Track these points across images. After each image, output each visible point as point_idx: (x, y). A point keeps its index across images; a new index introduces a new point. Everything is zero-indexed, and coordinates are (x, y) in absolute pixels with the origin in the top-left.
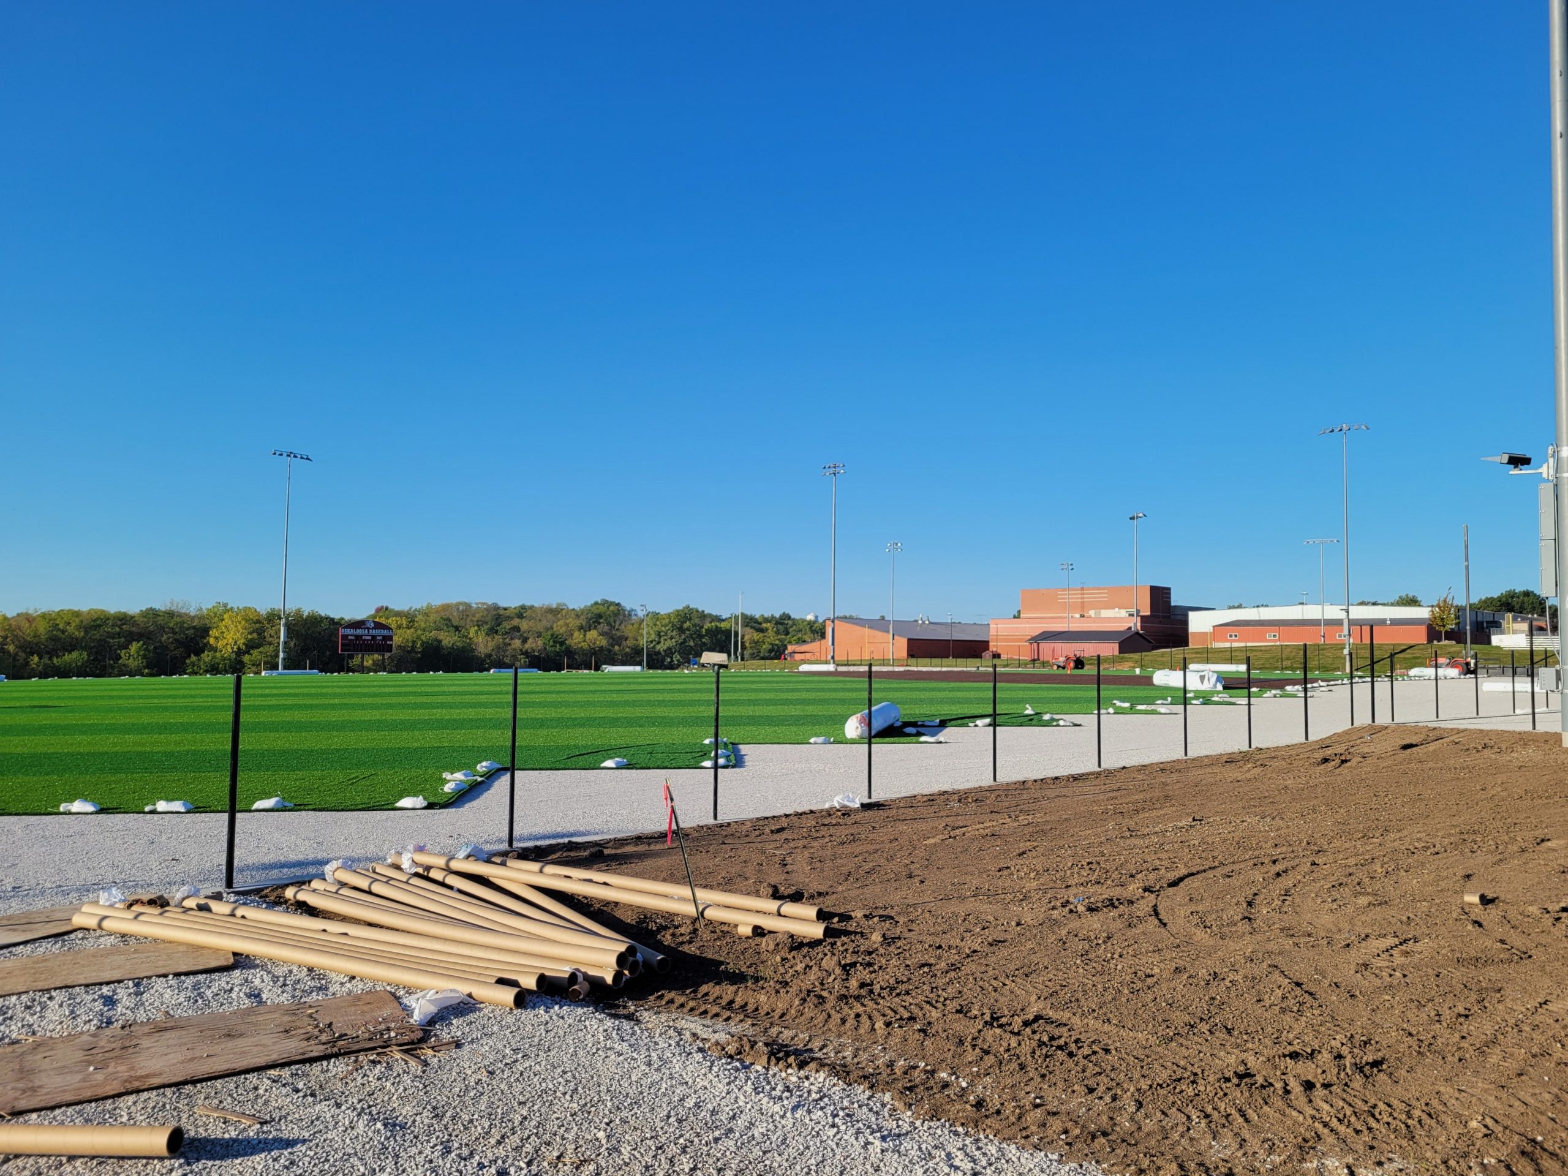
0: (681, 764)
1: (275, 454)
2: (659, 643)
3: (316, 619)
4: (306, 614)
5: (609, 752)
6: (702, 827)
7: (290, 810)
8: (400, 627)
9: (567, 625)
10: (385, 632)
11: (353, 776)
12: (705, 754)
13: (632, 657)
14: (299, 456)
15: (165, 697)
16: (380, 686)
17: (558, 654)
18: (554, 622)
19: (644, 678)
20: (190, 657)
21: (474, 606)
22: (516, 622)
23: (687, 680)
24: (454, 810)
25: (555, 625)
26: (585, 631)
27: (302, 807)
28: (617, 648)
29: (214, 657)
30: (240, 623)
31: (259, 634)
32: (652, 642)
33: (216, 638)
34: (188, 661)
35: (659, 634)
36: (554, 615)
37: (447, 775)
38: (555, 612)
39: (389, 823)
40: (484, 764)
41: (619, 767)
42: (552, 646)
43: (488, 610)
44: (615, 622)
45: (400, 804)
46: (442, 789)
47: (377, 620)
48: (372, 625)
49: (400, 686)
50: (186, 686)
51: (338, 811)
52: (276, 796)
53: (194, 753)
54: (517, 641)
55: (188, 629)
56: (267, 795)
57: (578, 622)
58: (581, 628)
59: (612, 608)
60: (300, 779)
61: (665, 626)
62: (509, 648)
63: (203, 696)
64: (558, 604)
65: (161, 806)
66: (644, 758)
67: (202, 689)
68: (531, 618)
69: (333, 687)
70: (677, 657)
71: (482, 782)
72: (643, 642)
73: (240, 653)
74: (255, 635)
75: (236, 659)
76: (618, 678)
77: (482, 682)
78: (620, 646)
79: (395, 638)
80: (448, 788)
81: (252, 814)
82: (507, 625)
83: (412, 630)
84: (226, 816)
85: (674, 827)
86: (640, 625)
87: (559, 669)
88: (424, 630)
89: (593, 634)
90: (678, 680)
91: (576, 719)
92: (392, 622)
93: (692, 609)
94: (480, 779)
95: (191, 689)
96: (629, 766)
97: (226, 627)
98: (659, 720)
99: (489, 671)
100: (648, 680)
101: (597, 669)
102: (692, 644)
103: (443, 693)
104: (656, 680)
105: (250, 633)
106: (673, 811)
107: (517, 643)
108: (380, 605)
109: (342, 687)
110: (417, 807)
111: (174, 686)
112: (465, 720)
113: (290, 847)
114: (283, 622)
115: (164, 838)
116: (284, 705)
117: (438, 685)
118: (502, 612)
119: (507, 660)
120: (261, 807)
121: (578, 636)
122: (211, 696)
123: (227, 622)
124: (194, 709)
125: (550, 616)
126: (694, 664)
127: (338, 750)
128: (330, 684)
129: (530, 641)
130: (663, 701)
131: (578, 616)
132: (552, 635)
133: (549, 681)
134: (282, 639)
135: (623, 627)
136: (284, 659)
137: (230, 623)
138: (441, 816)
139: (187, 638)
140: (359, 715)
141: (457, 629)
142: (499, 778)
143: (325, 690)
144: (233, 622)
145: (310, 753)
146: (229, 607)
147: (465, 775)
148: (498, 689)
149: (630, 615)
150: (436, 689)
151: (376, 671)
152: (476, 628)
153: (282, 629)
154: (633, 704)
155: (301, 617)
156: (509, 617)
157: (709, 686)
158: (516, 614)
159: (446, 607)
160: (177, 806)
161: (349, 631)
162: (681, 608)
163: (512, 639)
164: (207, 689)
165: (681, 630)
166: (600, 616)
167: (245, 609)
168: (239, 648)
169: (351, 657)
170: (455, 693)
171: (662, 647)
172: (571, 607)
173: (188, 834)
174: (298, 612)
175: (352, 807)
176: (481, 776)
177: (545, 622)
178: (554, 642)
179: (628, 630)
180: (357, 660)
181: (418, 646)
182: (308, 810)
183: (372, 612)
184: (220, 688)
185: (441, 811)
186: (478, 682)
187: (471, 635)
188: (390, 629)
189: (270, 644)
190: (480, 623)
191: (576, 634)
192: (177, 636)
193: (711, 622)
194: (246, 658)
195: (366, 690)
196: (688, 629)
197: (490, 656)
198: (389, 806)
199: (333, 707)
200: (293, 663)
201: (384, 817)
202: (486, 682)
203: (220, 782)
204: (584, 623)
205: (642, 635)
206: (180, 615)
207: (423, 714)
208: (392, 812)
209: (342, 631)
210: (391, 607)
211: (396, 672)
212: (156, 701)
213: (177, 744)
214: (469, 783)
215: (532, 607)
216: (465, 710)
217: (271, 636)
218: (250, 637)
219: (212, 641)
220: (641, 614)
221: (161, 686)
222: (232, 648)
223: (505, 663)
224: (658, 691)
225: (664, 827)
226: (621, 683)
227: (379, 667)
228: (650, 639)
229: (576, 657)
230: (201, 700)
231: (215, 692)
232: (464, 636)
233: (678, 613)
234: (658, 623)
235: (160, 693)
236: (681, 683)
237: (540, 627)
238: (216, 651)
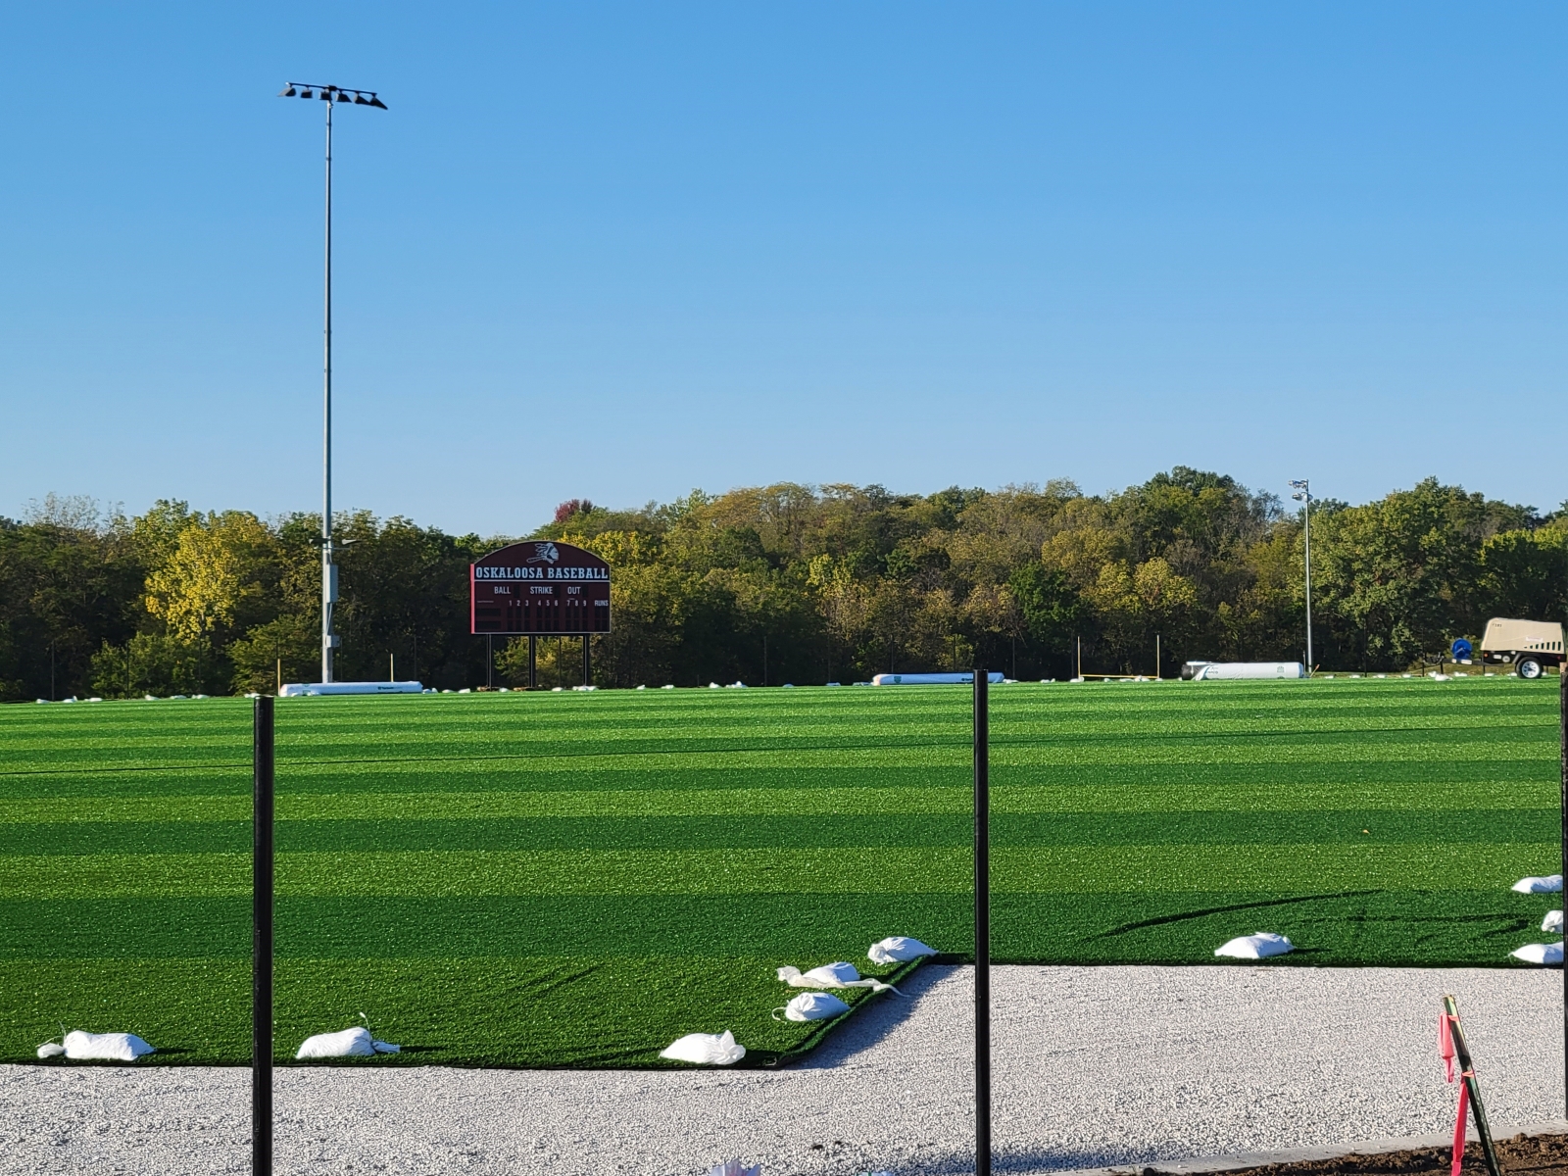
0: (1452, 953)
1: (292, 93)
2: (1347, 592)
3: (407, 540)
4: (381, 527)
5: (1238, 916)
6: (1535, 1140)
7: (392, 1063)
8: (623, 559)
9: (1080, 545)
10: (586, 574)
11: (544, 972)
12: (1523, 924)
13: (1268, 637)
14: (353, 97)
15: (52, 756)
16: (587, 725)
17: (1055, 628)
18: (1040, 539)
19: (1315, 696)
20: (100, 647)
21: (819, 495)
22: (936, 538)
23: (1444, 701)
24: (818, 1072)
25: (1045, 545)
26: (1132, 563)
27: (422, 1055)
28: (1224, 608)
29: (159, 648)
30: (218, 554)
31: (267, 584)
32: (1326, 590)
33: (162, 597)
34: (95, 660)
35: (1346, 566)
36: (1043, 518)
37: (789, 975)
38: (1045, 508)
39: (650, 1106)
40: (888, 943)
41: (1264, 961)
42: (1039, 607)
43: (856, 506)
44: (1216, 533)
45: (671, 1053)
46: (780, 1014)
47: (563, 541)
48: (555, 555)
49: (637, 724)
50: (99, 726)
51: (514, 1067)
52: (354, 1024)
53: (141, 904)
54: (940, 593)
55: (91, 574)
56: (334, 1023)
57: (1109, 537)
58: (1118, 553)
59: (1206, 493)
60: (410, 979)
61: (1366, 541)
62: (919, 613)
63: (145, 754)
64: (1051, 486)
65: (78, 1044)
66: (1340, 935)
67: (139, 733)
68: (977, 528)
69: (463, 726)
70: (1401, 634)
71: (886, 994)
72: (1300, 590)
73: (221, 634)
74: (257, 588)
75: (211, 651)
76: (1240, 698)
77: (855, 712)
78: (1232, 602)
79: (614, 590)
80: (797, 1010)
81: (298, 1071)
82: (910, 549)
83: (656, 566)
84: (247, 1073)
85: (1472, 1134)
86: (1290, 540)
87: (1065, 675)
88: (687, 566)
89: (1153, 571)
90: (1416, 702)
91: (1128, 816)
92: (603, 545)
93: (1445, 491)
94: (879, 987)
95: (114, 734)
96: (1296, 957)
97: (184, 566)
98: (1373, 822)
99: (869, 680)
100: (1329, 703)
101: (1172, 670)
102: (1446, 593)
103: (754, 745)
104: (1352, 703)
105: (243, 583)
106: (1470, 1094)
107: (940, 599)
108: (567, 499)
109: (488, 727)
110: (719, 1061)
111: (73, 727)
112: (819, 817)
113: (402, 1164)
114: (327, 550)
115: (90, 1130)
116: (348, 777)
117: (738, 722)
118: (895, 511)
119: (913, 649)
120: (320, 1053)
121: (1110, 575)
122: (162, 753)
123: (186, 552)
124: (126, 787)
125: (1029, 522)
126: (1460, 656)
127: (496, 901)
128: (456, 719)
129: (978, 591)
130: (1378, 765)
131: (1109, 518)
132: (1039, 575)
133: (1042, 708)
134: (327, 598)
135: (1239, 548)
136: (332, 651)
137: (194, 555)
138: (786, 1089)
139: (90, 597)
140: (538, 805)
141: (775, 561)
142: (931, 984)
143: (444, 737)
144: (200, 552)
145: (427, 905)
146: (190, 512)
147: (838, 973)
148: (902, 731)
149: (1259, 512)
150: (734, 732)
151: (567, 685)
152: (826, 557)
153: (326, 569)
154: (1294, 773)
155: (370, 536)
156: (915, 525)
157: (1540, 720)
158: (935, 515)
159: (743, 501)
160: (115, 1045)
161: (495, 573)
162: (1412, 488)
163: (925, 588)
164: (152, 732)
165: (1414, 554)
166: (1171, 517)
167: (232, 516)
168: (217, 623)
169: (501, 644)
170: (785, 744)
171: (1356, 605)
172: (1088, 494)
173: (146, 1120)
174: (363, 522)
175: (549, 1059)
176: (882, 979)
177: (1015, 537)
178: (1044, 594)
179: (1257, 558)
180: (516, 651)
181: (674, 611)
182: (439, 1063)
183: (550, 518)
184: (183, 732)
185: (781, 1074)
186: (845, 712)
187: (814, 579)
188: (600, 564)
189: (296, 610)
190: (836, 544)
191: (1107, 571)
192: (67, 594)
193: (1501, 530)
194: (237, 650)
195: (549, 736)
196: (1434, 551)
197: (866, 636)
198: (645, 1058)
199: (471, 782)
200: (353, 666)
201: (634, 1089)
202: (867, 711)
203: (211, 983)
204: (1127, 539)
205: (1296, 570)
206: (71, 537)
207: (707, 802)
208: (653, 1075)
209: (476, 573)
210: (597, 503)
211: (620, 686)
212: (31, 766)
213: (96, 879)
214: (851, 996)
215: (978, 496)
216: (819, 792)
217: (297, 590)
218: (244, 592)
219: (152, 604)
220: (1292, 509)
221: (40, 727)
222: (203, 623)
223: (907, 656)
224: (1361, 735)
225: (1447, 1139)
226: (1250, 714)
227: (571, 674)
228: (1319, 584)
229: (1108, 637)
230: (140, 763)
231: (172, 742)
232: (793, 581)
233: (1402, 503)
234: (1343, 534)
235: (40, 744)
236: (1427, 711)
237: (1003, 551)
238: (163, 633)
